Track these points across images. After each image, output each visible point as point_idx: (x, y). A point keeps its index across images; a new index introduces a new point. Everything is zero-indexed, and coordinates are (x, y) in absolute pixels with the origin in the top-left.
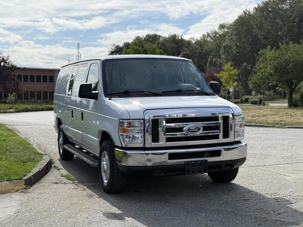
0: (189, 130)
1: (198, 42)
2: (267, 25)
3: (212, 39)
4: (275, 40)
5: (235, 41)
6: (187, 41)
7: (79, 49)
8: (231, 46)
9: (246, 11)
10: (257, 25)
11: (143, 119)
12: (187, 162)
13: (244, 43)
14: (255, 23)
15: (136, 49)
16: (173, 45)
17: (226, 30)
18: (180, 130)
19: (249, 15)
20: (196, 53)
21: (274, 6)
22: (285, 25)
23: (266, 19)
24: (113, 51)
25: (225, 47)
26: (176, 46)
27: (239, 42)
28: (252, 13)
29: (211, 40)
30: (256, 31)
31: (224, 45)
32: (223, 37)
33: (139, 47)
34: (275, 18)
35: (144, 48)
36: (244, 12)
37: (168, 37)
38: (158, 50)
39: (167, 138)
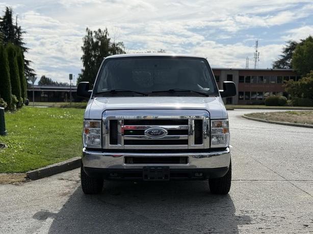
0: (150, 133)
7: (257, 47)
11: (100, 120)
12: (145, 167)
18: (142, 132)
24: (288, 48)
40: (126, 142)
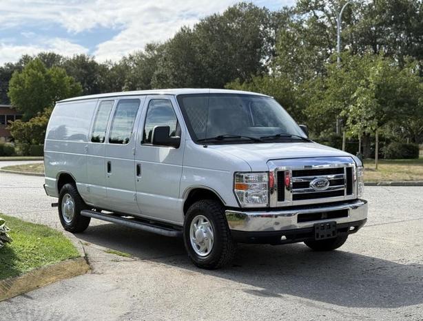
1: (116, 68)
2: (213, 49)
3: (137, 64)
4: (224, 69)
5: (171, 69)
6: (101, 65)
8: (166, 75)
9: (184, 29)
10: (200, 48)
11: (266, 172)
12: (317, 224)
13: (183, 71)
14: (198, 45)
15: (33, 74)
16: (80, 70)
17: (156, 53)
19: (190, 35)
20: (115, 83)
21: (222, 24)
22: (235, 50)
23: (211, 41)
25: (159, 77)
26: (86, 72)
27: (177, 70)
28: (192, 32)
29: (135, 65)
30: (199, 57)
31: (156, 73)
32: (152, 61)
33: (38, 71)
34: (223, 40)
35: (47, 74)
36: (182, 30)
37: (72, 58)
38: (67, 77)
39: (294, 195)
40: (295, 198)
